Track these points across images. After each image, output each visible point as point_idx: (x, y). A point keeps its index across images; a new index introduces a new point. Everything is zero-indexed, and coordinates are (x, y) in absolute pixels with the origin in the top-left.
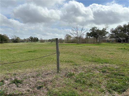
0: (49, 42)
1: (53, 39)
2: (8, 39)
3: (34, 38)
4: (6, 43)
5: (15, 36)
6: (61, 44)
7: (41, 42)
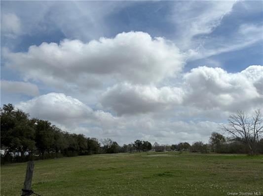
0: (173, 150)
1: (181, 144)
2: (99, 146)
3: (143, 143)
4: (95, 153)
5: (110, 140)
6: (202, 155)
7: (156, 151)
